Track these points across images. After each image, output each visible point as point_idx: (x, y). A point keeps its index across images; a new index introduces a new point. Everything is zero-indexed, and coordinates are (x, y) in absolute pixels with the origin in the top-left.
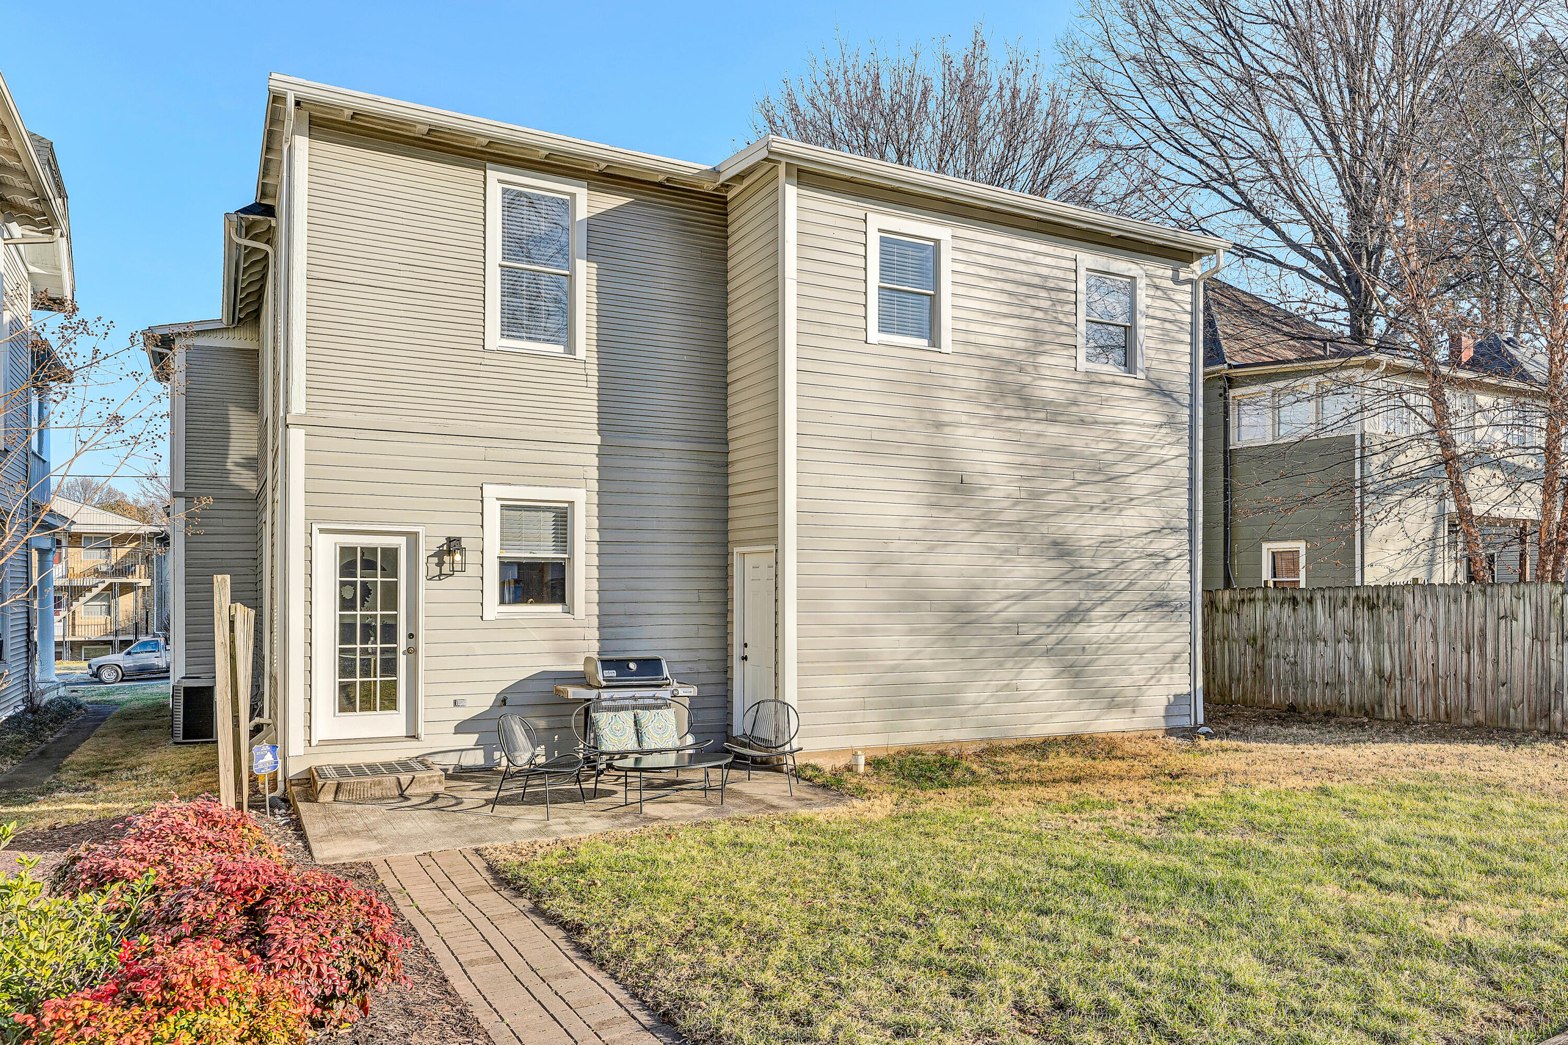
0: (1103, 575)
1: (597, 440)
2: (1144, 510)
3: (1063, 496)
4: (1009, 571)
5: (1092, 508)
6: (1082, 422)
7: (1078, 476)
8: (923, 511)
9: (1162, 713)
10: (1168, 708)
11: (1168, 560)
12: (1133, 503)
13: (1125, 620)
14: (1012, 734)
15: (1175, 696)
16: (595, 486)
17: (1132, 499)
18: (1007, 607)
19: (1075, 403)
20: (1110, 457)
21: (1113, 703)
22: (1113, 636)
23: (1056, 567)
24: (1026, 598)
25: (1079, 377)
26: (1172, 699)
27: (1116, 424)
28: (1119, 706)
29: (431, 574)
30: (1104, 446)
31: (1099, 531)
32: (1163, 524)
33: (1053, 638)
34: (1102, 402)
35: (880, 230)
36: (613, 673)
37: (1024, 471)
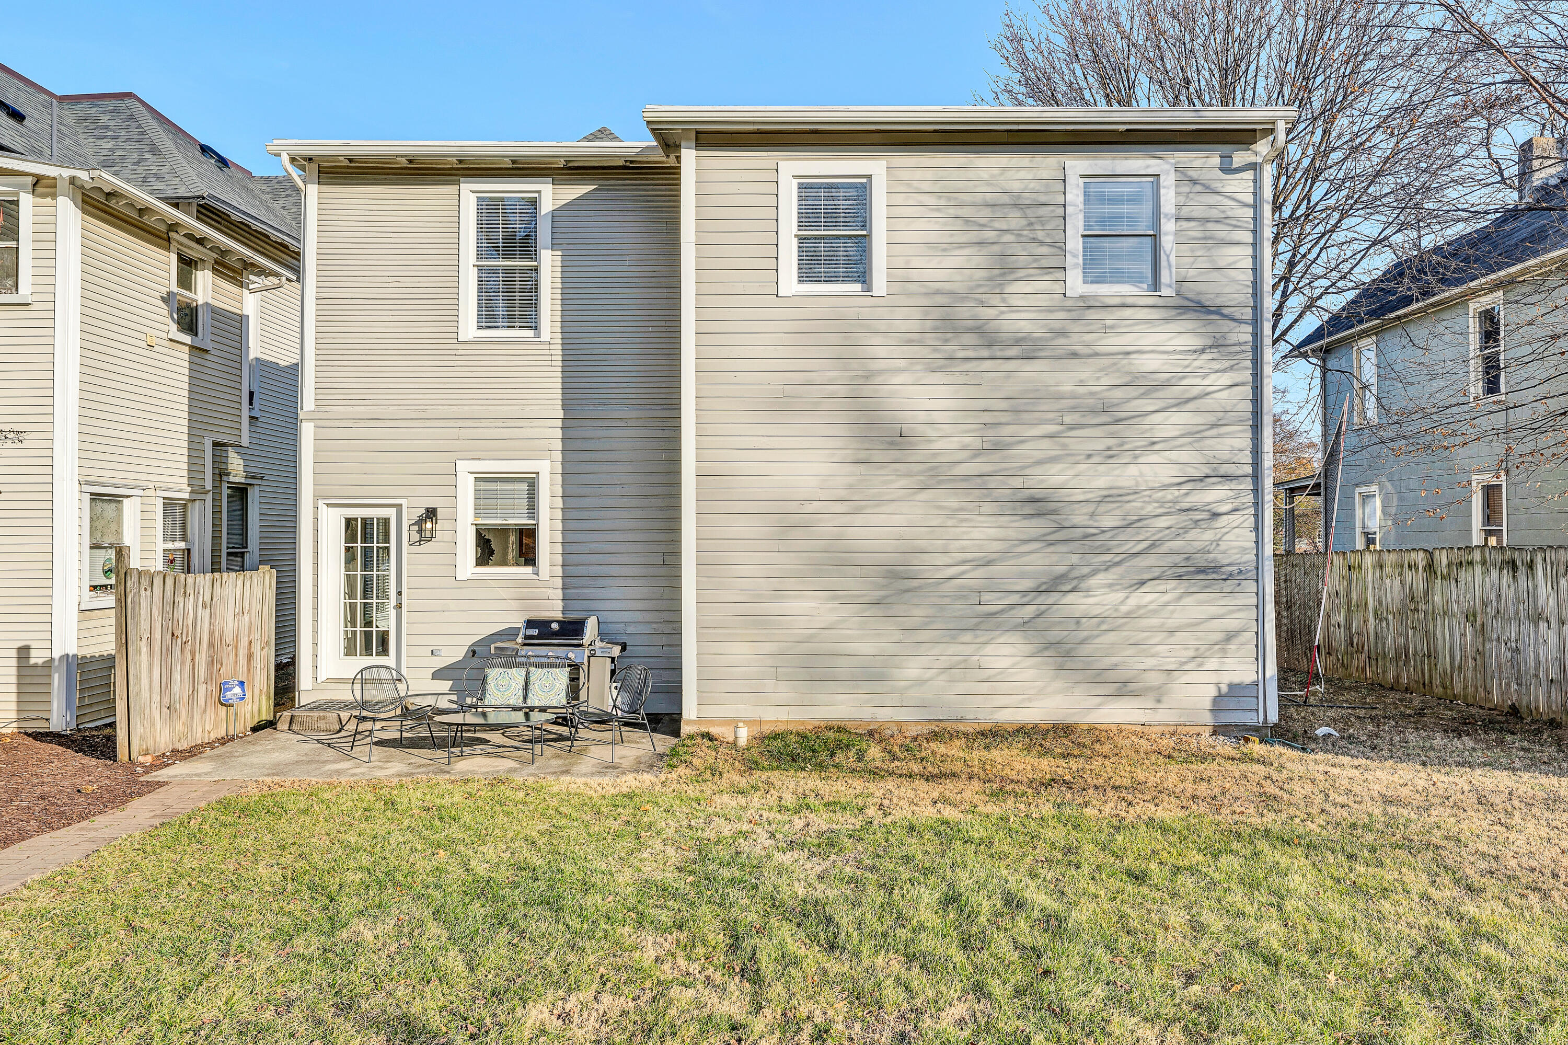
0: (1108, 535)
1: (561, 414)
2: (1174, 455)
3: (1045, 444)
4: (964, 533)
5: (1089, 456)
6: (1075, 356)
7: (1068, 419)
8: (849, 468)
9: (1208, 704)
10: (1215, 700)
11: (1216, 515)
12: (1157, 447)
13: (1144, 589)
14: (970, 715)
15: (1230, 685)
16: (558, 456)
17: (1154, 443)
18: (964, 573)
19: (1063, 333)
20: (1118, 394)
21: (1124, 690)
22: (1124, 609)
23: (1037, 527)
24: (988, 563)
25: (1069, 303)
26: (1224, 689)
27: (1128, 353)
28: (1135, 694)
29: (413, 540)
30: (1107, 380)
31: (1101, 482)
32: (1207, 471)
33: (1030, 610)
34: (1106, 330)
35: (795, 177)
36: (535, 632)
37: (987, 418)
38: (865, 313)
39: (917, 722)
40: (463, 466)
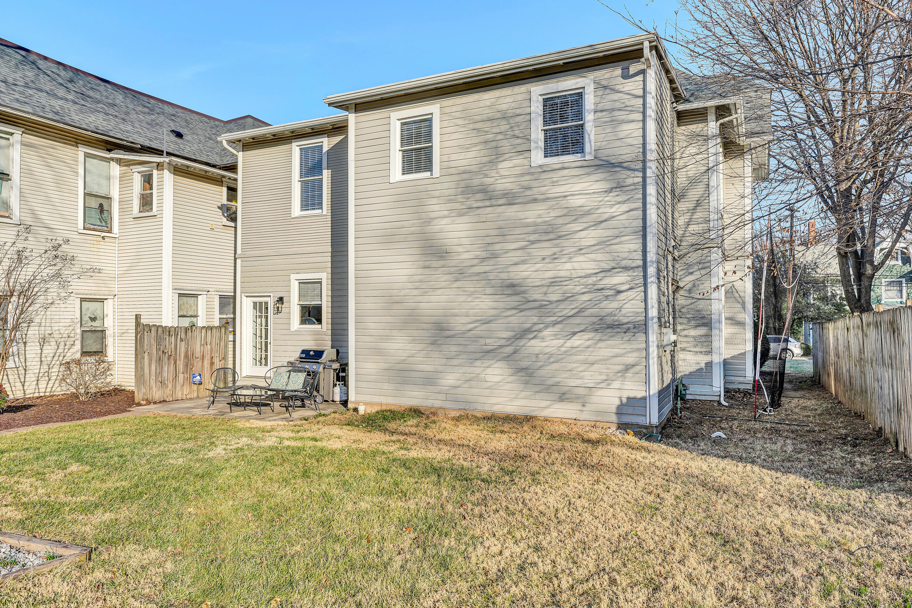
0: (554, 305)
1: (330, 250)
2: (593, 256)
3: (519, 253)
4: (477, 305)
5: (544, 259)
6: (535, 200)
7: (532, 238)
8: (421, 271)
9: (614, 410)
10: (618, 408)
11: (619, 292)
12: (582, 252)
13: (575, 337)
14: (480, 407)
15: (628, 398)
16: (330, 271)
17: (581, 249)
18: (476, 327)
19: (529, 188)
20: (560, 221)
21: (563, 397)
22: (563, 349)
23: (513, 301)
24: (489, 322)
25: (532, 170)
26: (624, 400)
27: (566, 196)
28: (570, 400)
29: (274, 312)
30: (553, 214)
31: (549, 274)
32: (613, 264)
33: (509, 350)
34: (554, 184)
35: (399, 120)
36: (304, 356)
37: (488, 240)
38: (429, 187)
39: (454, 410)
40: (293, 277)
